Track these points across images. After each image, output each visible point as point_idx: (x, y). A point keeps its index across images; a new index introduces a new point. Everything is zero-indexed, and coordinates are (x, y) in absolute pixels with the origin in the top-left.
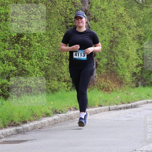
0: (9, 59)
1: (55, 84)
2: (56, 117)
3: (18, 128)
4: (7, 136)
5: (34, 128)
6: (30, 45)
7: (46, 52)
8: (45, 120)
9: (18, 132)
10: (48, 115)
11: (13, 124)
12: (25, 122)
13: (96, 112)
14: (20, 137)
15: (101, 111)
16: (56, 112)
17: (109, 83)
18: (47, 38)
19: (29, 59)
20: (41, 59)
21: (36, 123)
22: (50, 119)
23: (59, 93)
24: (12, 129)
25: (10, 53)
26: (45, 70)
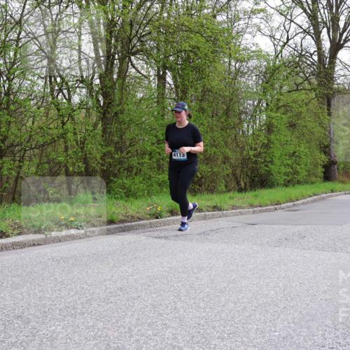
0: (288, 165)
1: (314, 179)
2: (315, 197)
3: (295, 203)
4: (288, 207)
5: (303, 204)
6: (300, 157)
7: (309, 161)
8: (309, 199)
9: (294, 205)
10: (310, 196)
11: (291, 201)
12: (298, 200)
13: (337, 195)
14: (295, 208)
15: (340, 195)
16: (315, 195)
17: (345, 179)
18: (309, 153)
19: (299, 165)
20: (306, 165)
21: (304, 200)
22: (312, 198)
23: (316, 184)
24: (291, 204)
25: (289, 162)
26: (308, 171)
